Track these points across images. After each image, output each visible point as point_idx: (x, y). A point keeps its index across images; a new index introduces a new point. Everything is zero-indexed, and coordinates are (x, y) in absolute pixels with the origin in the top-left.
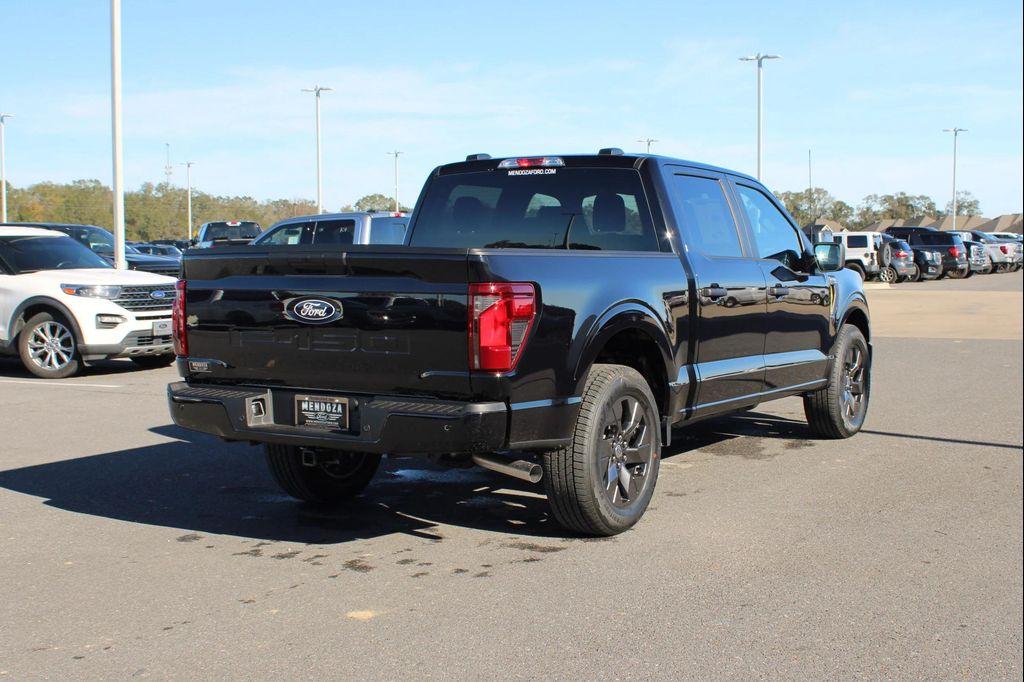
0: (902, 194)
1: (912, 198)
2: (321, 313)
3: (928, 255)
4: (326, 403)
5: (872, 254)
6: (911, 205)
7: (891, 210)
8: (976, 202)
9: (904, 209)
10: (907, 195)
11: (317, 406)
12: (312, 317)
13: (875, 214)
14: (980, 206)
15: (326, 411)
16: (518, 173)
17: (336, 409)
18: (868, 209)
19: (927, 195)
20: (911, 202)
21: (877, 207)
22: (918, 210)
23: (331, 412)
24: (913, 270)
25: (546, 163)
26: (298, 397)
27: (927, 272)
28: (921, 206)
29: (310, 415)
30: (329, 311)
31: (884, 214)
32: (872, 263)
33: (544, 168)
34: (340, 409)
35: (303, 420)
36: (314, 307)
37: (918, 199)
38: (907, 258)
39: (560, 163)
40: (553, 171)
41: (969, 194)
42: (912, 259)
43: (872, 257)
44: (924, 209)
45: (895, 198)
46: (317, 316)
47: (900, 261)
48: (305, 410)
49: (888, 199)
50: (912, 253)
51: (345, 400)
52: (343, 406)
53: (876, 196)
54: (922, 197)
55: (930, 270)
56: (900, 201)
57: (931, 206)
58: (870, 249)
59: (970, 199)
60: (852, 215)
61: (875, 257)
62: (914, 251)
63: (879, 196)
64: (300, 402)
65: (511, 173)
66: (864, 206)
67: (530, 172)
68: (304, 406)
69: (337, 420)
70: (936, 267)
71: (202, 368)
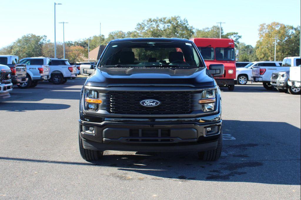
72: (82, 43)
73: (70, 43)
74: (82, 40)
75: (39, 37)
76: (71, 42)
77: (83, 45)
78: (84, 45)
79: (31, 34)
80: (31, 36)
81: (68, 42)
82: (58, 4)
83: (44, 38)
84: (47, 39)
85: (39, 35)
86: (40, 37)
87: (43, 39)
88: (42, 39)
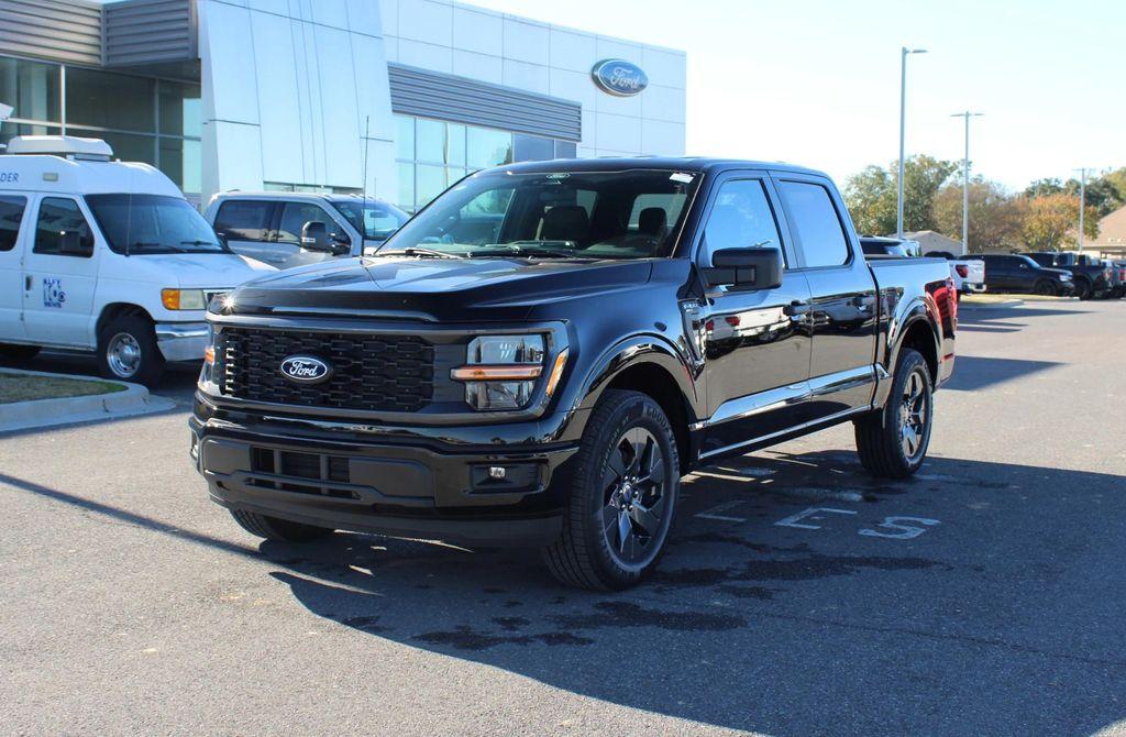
72: (1096, 184)
73: (1053, 183)
74: (1098, 176)
75: (945, 163)
76: (1056, 180)
77: (1097, 190)
78: (1101, 190)
79: (919, 156)
80: (920, 160)
81: (1044, 182)
82: (916, 52)
83: (961, 168)
84: (973, 174)
85: (945, 159)
86: (951, 165)
87: (960, 173)
88: (955, 173)
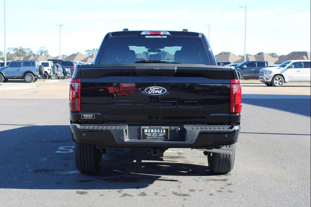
0: (21, 47)
1: (24, 49)
2: (160, 92)
3: (67, 70)
4: (157, 129)
5: (51, 69)
6: (24, 52)
7: (17, 53)
8: (47, 51)
9: (21, 53)
10: (23, 48)
11: (152, 131)
12: (155, 93)
13: (11, 55)
14: (49, 52)
15: (157, 132)
16: (150, 37)
17: (163, 131)
18: (8, 53)
19: (30, 48)
20: (24, 51)
21: (12, 52)
22: (27, 53)
23: (160, 133)
24: (63, 75)
25: (162, 33)
26: (142, 127)
27: (66, 76)
28: (28, 52)
29: (149, 135)
30: (163, 91)
31: (14, 55)
32: (51, 72)
33: (162, 35)
34: (164, 131)
35: (145, 137)
36: (156, 90)
37: (27, 49)
38: (61, 71)
39: (168, 34)
40: (166, 37)
41: (45, 48)
42: (62, 71)
43: (51, 70)
44: (29, 53)
45: (18, 49)
46: (157, 93)
47: (58, 71)
48: (146, 133)
49: (16, 49)
50: (62, 69)
51: (168, 128)
52: (167, 130)
53: (11, 48)
54: (28, 49)
55: (67, 75)
56: (20, 50)
57: (31, 52)
58: (50, 67)
59: (45, 50)
60: (2, 55)
61: (52, 70)
62: (63, 68)
63: (12, 48)
64: (143, 130)
65: (146, 37)
66: (7, 52)
67: (155, 37)
68: (146, 131)
69: (163, 136)
70: (69, 74)
71: (89, 117)
